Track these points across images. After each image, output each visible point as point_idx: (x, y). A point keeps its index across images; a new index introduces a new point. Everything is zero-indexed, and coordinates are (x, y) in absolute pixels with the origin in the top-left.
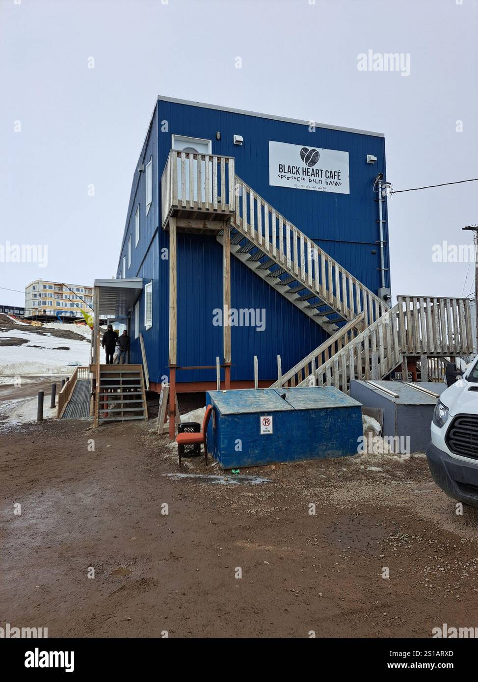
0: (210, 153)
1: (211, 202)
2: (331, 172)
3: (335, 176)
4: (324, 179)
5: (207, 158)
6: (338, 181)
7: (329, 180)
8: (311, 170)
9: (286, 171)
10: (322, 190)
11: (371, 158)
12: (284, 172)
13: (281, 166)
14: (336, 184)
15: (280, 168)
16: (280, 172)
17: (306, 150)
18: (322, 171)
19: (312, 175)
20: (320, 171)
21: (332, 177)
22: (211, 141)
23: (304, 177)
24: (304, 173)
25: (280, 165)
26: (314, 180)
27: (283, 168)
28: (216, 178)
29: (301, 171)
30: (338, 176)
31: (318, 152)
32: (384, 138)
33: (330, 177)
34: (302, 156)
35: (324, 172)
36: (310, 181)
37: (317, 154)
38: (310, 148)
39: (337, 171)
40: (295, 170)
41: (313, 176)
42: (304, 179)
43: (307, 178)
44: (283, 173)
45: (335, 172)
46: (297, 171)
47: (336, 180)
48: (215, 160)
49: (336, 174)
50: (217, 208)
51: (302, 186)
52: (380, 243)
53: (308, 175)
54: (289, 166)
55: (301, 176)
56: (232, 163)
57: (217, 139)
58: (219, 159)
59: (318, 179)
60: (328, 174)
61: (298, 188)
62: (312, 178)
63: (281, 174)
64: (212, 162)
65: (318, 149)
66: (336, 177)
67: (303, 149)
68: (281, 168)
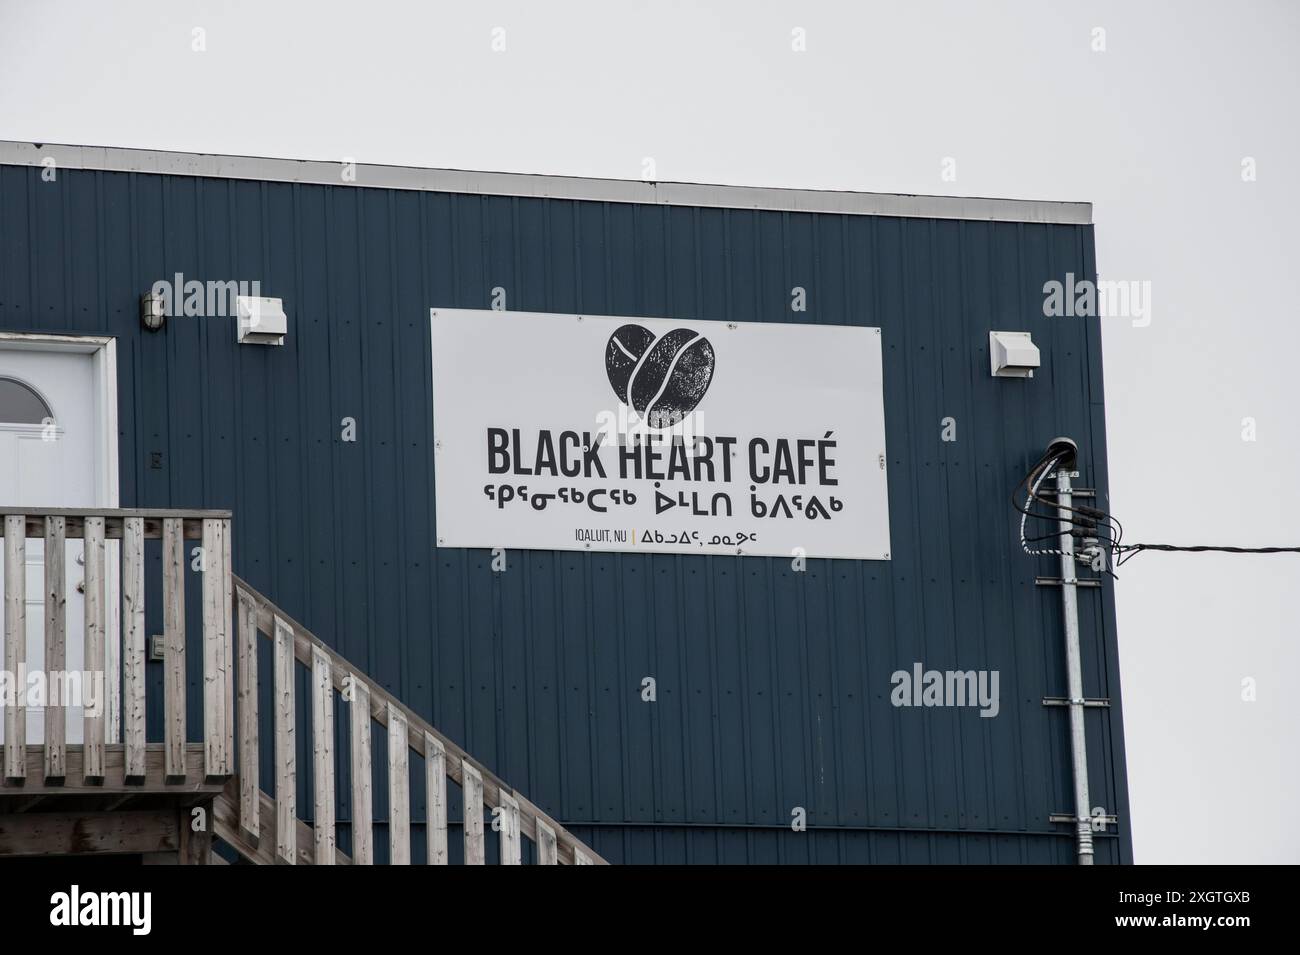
0: (111, 500)
1: (112, 738)
2: (782, 444)
3: (804, 463)
4: (740, 487)
5: (94, 528)
6: (824, 494)
7: (768, 493)
8: (667, 442)
9: (528, 460)
10: (731, 551)
11: (1015, 349)
12: (519, 470)
13: (498, 441)
14: (814, 508)
15: (492, 450)
16: (493, 469)
17: (635, 338)
18: (727, 442)
19: (673, 469)
20: (718, 448)
21: (789, 472)
22: (112, 344)
23: (631, 484)
24: (630, 463)
25: (492, 432)
26: (688, 499)
27: (510, 449)
28: (140, 620)
29: (609, 458)
30: (825, 463)
31: (704, 341)
32: (1091, 227)
33: (778, 472)
34: (617, 373)
35: (740, 451)
36: (662, 504)
37: (701, 355)
38: (660, 327)
39: (819, 437)
40: (576, 453)
41: (679, 475)
42: (630, 499)
43: (644, 489)
44: (511, 478)
45: (802, 444)
46: (591, 455)
47: (812, 488)
48: (136, 531)
49: (811, 453)
50: (140, 771)
51: (619, 536)
52: (1073, 826)
53: (650, 475)
54: (545, 436)
55: (613, 481)
56: (217, 537)
57: (152, 330)
58: (153, 526)
59: (706, 490)
60: (766, 460)
61: (597, 546)
62: (671, 488)
63: (498, 480)
64: (122, 539)
65: (704, 328)
66: (812, 473)
67: (621, 333)
68: (501, 446)
